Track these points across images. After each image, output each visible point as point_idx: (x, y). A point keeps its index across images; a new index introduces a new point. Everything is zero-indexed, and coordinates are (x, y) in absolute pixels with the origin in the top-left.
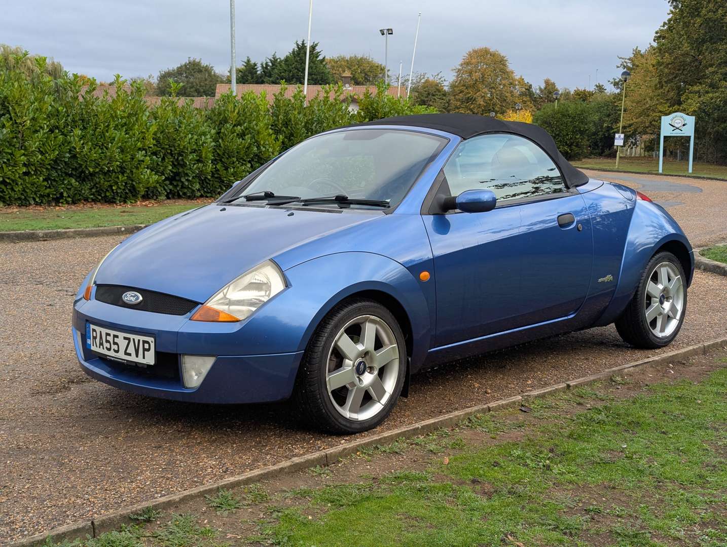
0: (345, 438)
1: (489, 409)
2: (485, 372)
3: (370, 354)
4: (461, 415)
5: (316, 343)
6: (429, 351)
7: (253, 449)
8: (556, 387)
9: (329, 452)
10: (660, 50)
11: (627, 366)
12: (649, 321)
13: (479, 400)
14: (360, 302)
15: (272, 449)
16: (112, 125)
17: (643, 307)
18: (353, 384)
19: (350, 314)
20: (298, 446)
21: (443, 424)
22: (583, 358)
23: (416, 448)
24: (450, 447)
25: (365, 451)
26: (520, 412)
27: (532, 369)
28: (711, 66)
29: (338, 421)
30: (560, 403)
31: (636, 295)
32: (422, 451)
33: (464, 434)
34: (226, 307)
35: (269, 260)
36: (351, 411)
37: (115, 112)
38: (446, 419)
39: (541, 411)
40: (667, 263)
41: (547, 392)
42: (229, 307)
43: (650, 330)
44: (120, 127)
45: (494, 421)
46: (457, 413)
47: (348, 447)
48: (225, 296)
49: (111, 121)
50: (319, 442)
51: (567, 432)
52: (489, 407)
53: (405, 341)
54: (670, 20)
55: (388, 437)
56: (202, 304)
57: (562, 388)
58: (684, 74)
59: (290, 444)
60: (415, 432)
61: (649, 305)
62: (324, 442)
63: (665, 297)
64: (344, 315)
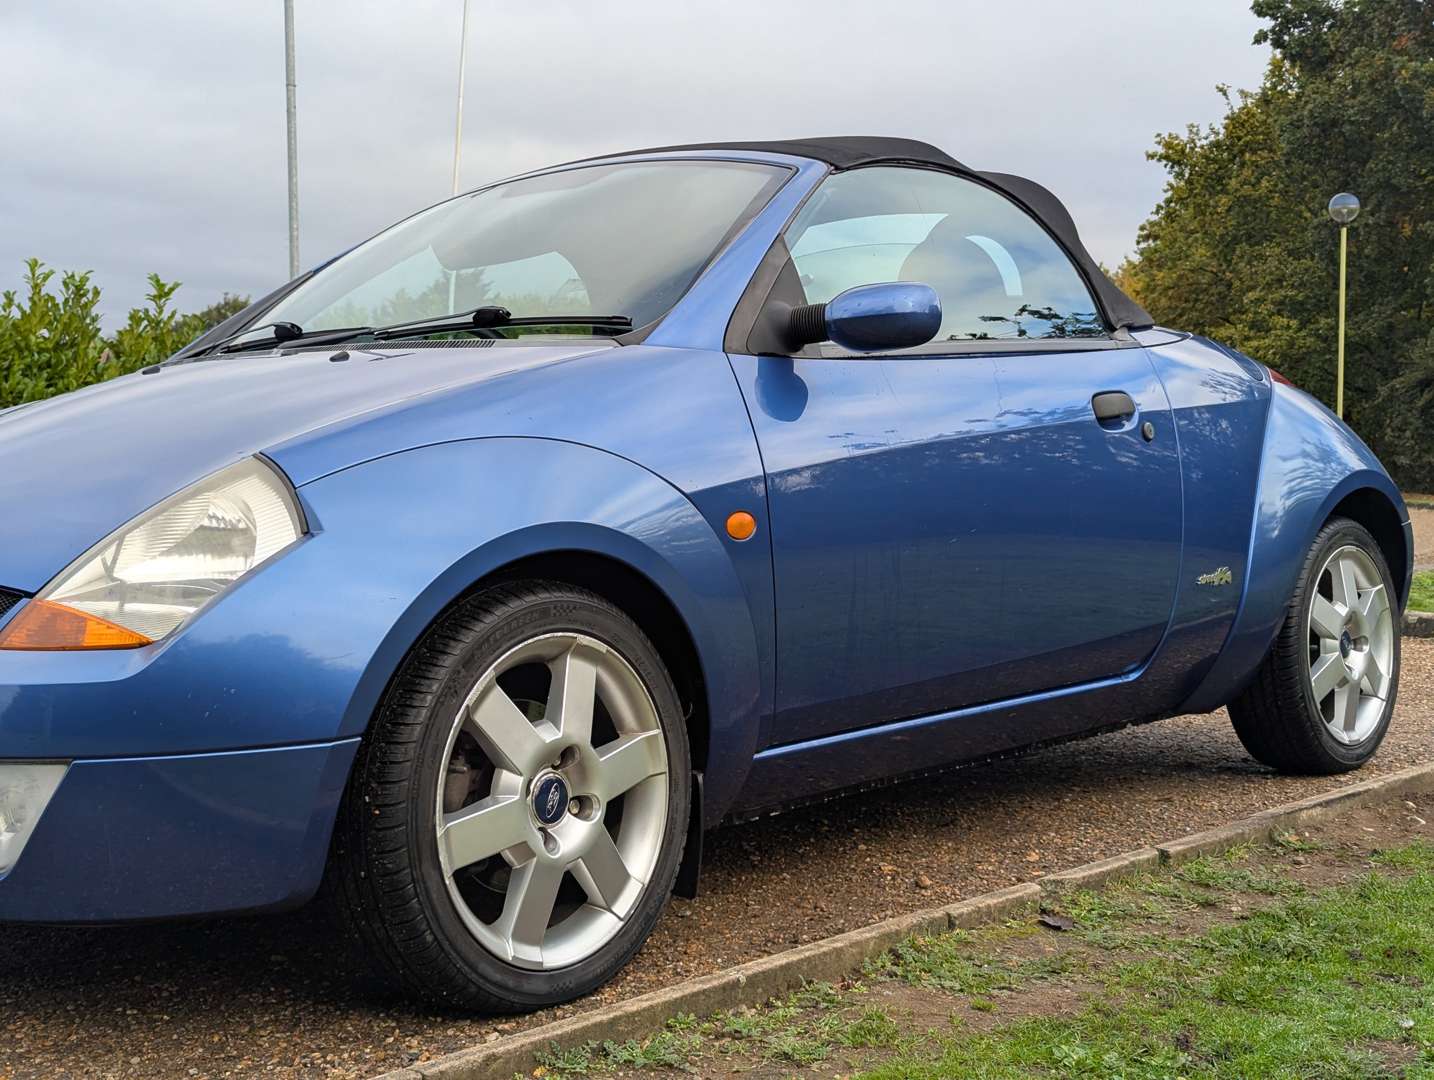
0: (500, 1027)
1: (951, 923)
2: (903, 836)
3: (577, 756)
4: (867, 940)
5: (404, 715)
6: (756, 756)
7: (191, 1071)
8: (1132, 859)
9: (435, 1070)
10: (1151, 260)
11: (1304, 803)
12: (1318, 698)
13: (901, 905)
14: (546, 590)
15: (256, 1068)
16: (18, 366)
17: (1305, 661)
18: (524, 850)
19: (514, 624)
20: (346, 1055)
21: (815, 968)
22: (1156, 798)
23: (732, 1048)
24: (847, 1043)
25: (560, 1064)
26: (1042, 929)
27: (1030, 827)
28: (1252, 288)
29: (474, 969)
30: (1153, 905)
31: (1286, 627)
32: (754, 1059)
33: (886, 1000)
34: (112, 606)
35: (254, 456)
36: (521, 936)
37: (26, 338)
38: (825, 954)
39: (1105, 927)
40: (1353, 549)
41: (1108, 873)
42: (122, 605)
43: (1322, 722)
44: (35, 370)
45: (969, 958)
46: (854, 935)
47: (502, 1049)
48: (109, 569)
49: (16, 357)
50: (415, 1042)
51: (1206, 984)
52: (949, 915)
53: (687, 722)
54: (1168, 201)
55: (638, 1013)
56: (31, 595)
57: (1148, 860)
58: (1196, 310)
59: (320, 1049)
60: (729, 994)
61: (1315, 655)
62: (432, 1040)
63: (1351, 639)
64: (495, 629)
